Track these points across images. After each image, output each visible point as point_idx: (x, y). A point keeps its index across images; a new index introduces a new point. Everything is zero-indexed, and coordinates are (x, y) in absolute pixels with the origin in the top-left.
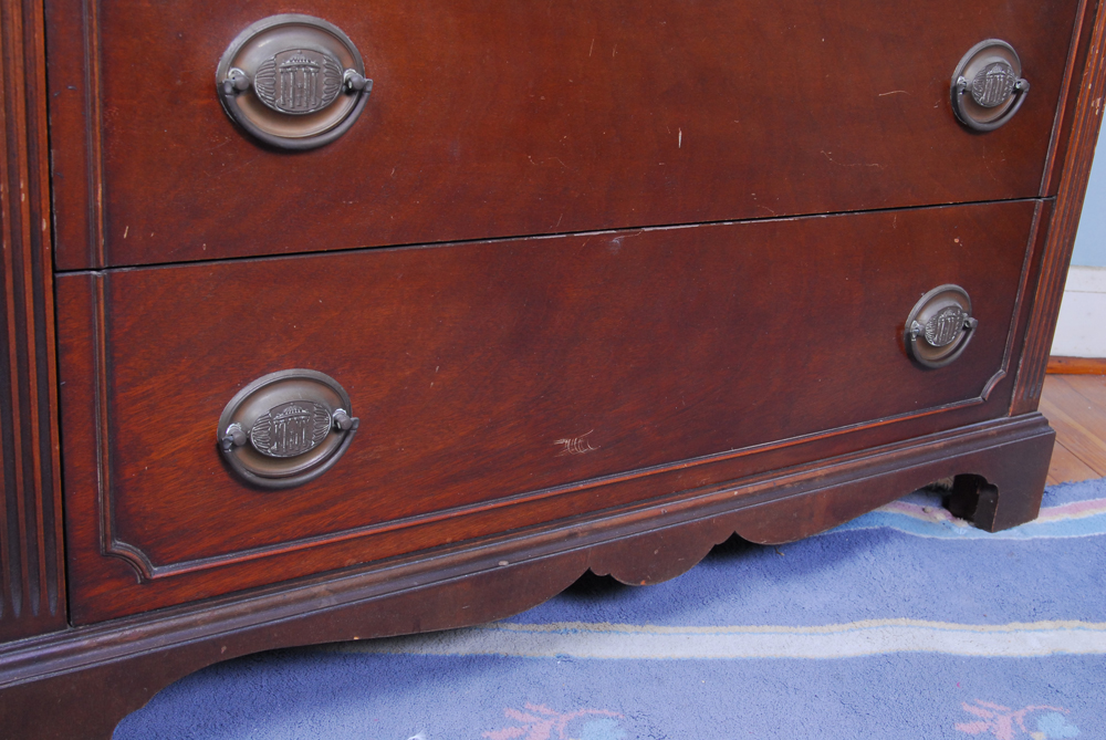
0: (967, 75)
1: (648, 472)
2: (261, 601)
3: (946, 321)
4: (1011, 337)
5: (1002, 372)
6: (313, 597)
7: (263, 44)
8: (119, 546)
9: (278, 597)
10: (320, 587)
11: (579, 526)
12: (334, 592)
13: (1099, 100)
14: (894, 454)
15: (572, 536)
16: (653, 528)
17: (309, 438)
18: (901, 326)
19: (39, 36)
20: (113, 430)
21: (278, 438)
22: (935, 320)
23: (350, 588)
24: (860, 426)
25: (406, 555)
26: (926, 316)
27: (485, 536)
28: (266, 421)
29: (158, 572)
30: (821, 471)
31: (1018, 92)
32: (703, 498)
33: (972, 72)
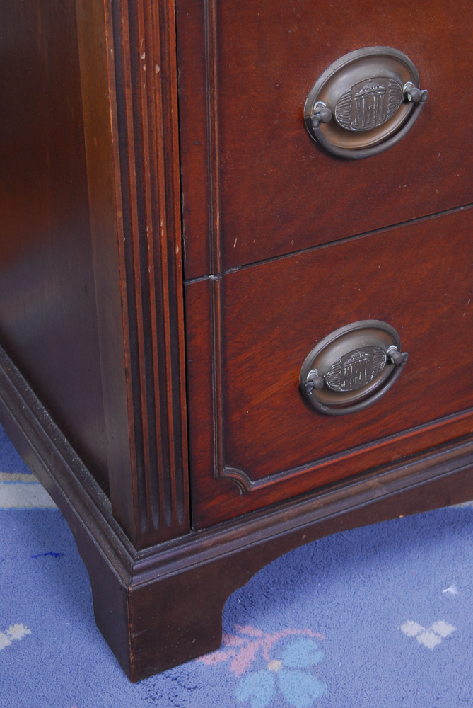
2: (331, 496)
6: (369, 489)
7: (347, 76)
8: (228, 471)
9: (342, 492)
10: (373, 481)
12: (385, 483)
17: (369, 374)
19: (174, 111)
20: (225, 389)
21: (345, 378)
23: (397, 479)
25: (439, 447)
28: (339, 366)
29: (255, 485)
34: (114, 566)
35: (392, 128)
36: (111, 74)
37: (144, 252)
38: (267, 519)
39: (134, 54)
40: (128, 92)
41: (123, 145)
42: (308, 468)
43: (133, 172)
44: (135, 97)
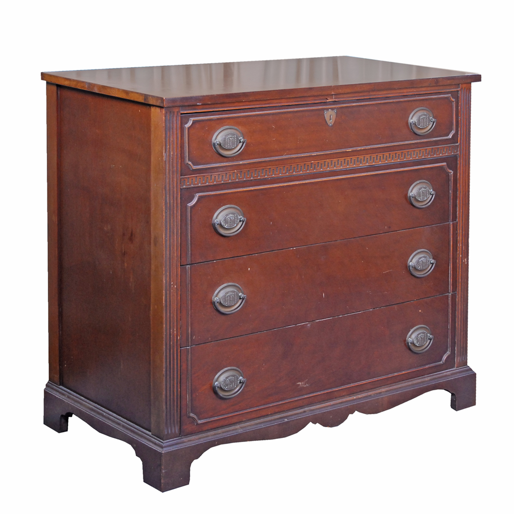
0: (413, 261)
1: (326, 391)
2: (224, 430)
3: (421, 337)
4: (449, 340)
5: (448, 353)
6: (236, 429)
7: (222, 292)
8: (192, 415)
9: (228, 429)
10: (238, 426)
11: (306, 409)
12: (241, 428)
13: (466, 259)
14: (410, 383)
15: (305, 412)
16: (329, 409)
17: (234, 385)
18: (405, 341)
19: (179, 298)
20: (191, 385)
21: (227, 385)
22: (417, 337)
24: (396, 374)
25: (259, 418)
26: (413, 336)
27: (279, 412)
28: (225, 381)
29: (199, 422)
30: (383, 390)
31: (433, 264)
32: (344, 400)
33: (414, 260)
35: (238, 305)
36: (164, 287)
37: (170, 337)
38: (204, 435)
39: (170, 282)
40: (168, 292)
41: (166, 306)
42: (216, 418)
43: (168, 314)
44: (170, 294)
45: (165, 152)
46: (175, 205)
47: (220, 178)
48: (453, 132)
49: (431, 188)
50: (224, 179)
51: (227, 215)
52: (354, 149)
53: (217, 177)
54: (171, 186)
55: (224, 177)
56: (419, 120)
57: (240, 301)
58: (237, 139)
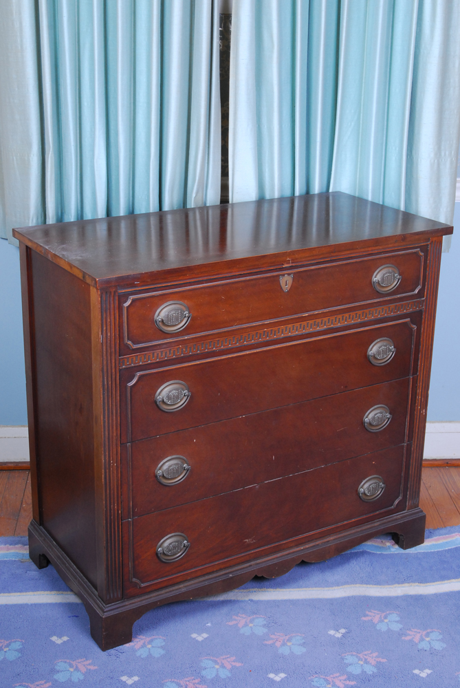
0: (368, 418)
1: (273, 545)
2: (167, 590)
3: (373, 487)
4: (402, 486)
5: (400, 498)
6: (180, 588)
7: (167, 464)
8: (134, 580)
9: (171, 589)
10: (182, 586)
11: (253, 563)
12: (185, 587)
13: (424, 410)
14: (359, 530)
15: (250, 566)
16: (275, 561)
17: (178, 550)
18: (357, 491)
19: (120, 475)
20: (133, 553)
21: (170, 551)
22: (368, 488)
23: (190, 585)
24: (345, 522)
25: (204, 575)
26: (365, 487)
27: (225, 568)
28: (168, 547)
29: (143, 585)
30: (332, 538)
31: (389, 418)
32: (291, 551)
33: (370, 416)
34: (99, 611)
36: (103, 467)
37: (110, 512)
38: (147, 597)
39: (109, 461)
40: (107, 471)
41: (106, 484)
42: (160, 580)
43: (108, 491)
44: (109, 472)
45: (102, 334)
46: (114, 385)
47: (164, 354)
48: (419, 287)
49: (392, 344)
50: (168, 355)
51: (170, 392)
52: (311, 313)
53: (160, 354)
54: (109, 368)
55: (168, 353)
56: (383, 279)
57: (185, 472)
58: (182, 314)
